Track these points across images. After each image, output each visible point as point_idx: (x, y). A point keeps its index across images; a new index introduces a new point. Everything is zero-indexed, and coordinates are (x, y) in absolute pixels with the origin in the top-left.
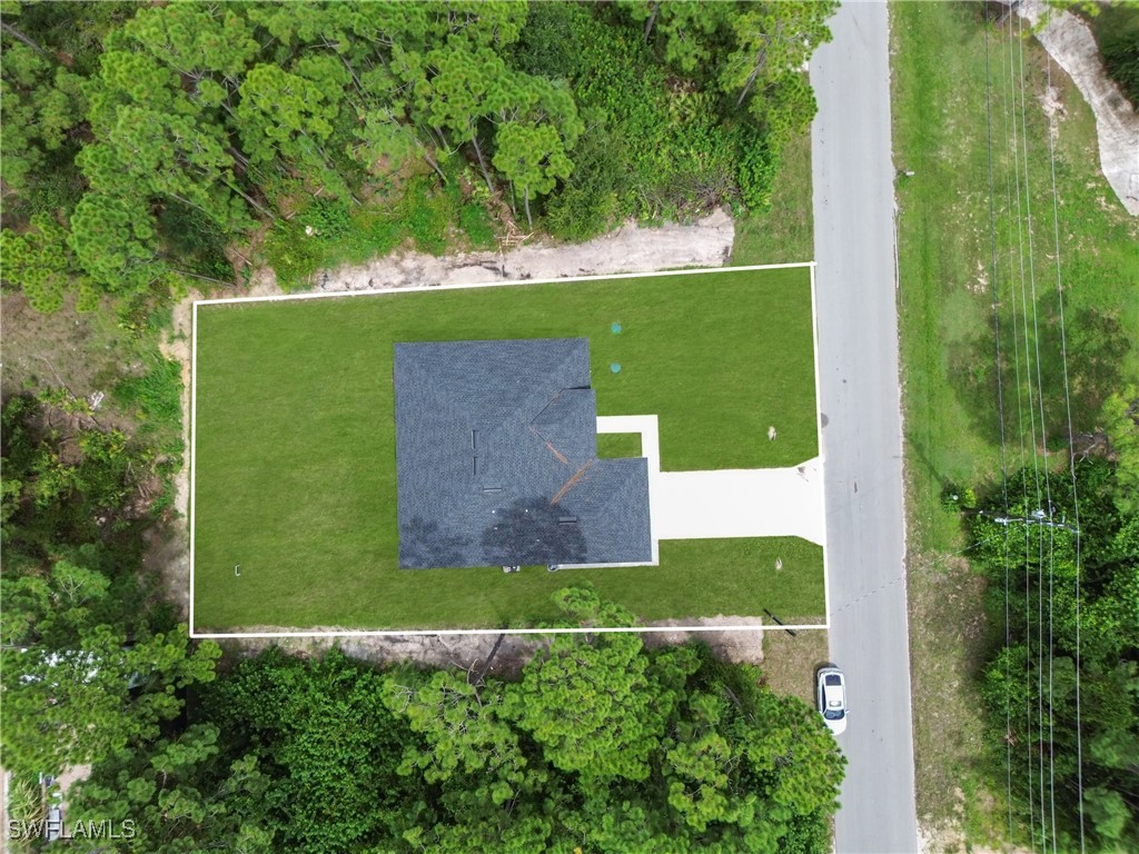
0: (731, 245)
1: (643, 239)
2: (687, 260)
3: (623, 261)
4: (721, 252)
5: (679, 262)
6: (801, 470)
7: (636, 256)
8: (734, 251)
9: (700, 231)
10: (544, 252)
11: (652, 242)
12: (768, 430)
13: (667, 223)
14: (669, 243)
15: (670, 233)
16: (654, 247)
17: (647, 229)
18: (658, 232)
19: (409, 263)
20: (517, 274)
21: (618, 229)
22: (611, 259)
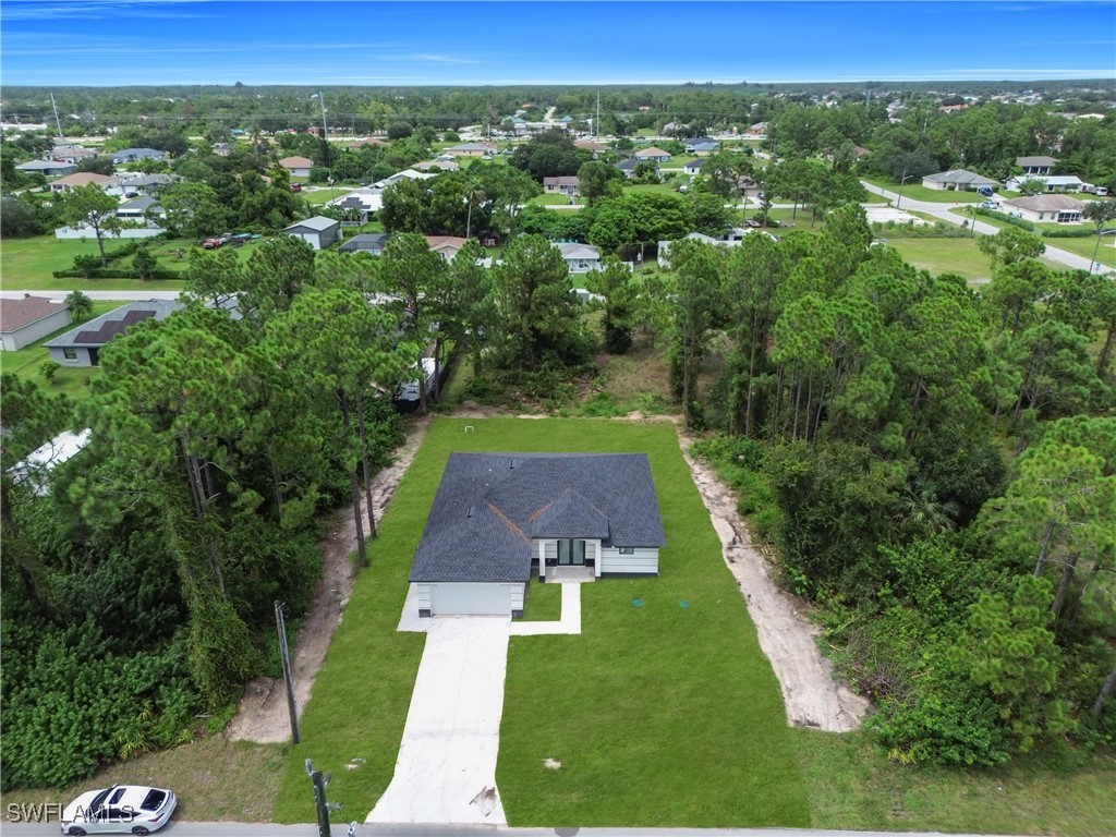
0: (823, 728)
1: (801, 642)
2: (788, 683)
3: (769, 627)
4: (808, 718)
5: (782, 675)
6: (490, 793)
7: (779, 637)
8: (814, 732)
9: (831, 694)
10: (762, 570)
11: (800, 650)
12: (557, 759)
13: (829, 662)
14: (804, 665)
15: (818, 665)
16: (794, 652)
17: (815, 646)
18: (814, 654)
19: (726, 499)
20: (731, 554)
21: (806, 619)
22: (768, 617)
